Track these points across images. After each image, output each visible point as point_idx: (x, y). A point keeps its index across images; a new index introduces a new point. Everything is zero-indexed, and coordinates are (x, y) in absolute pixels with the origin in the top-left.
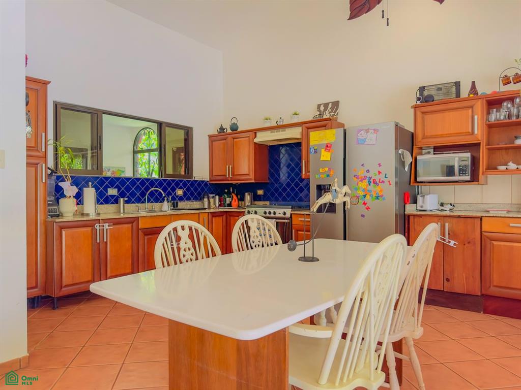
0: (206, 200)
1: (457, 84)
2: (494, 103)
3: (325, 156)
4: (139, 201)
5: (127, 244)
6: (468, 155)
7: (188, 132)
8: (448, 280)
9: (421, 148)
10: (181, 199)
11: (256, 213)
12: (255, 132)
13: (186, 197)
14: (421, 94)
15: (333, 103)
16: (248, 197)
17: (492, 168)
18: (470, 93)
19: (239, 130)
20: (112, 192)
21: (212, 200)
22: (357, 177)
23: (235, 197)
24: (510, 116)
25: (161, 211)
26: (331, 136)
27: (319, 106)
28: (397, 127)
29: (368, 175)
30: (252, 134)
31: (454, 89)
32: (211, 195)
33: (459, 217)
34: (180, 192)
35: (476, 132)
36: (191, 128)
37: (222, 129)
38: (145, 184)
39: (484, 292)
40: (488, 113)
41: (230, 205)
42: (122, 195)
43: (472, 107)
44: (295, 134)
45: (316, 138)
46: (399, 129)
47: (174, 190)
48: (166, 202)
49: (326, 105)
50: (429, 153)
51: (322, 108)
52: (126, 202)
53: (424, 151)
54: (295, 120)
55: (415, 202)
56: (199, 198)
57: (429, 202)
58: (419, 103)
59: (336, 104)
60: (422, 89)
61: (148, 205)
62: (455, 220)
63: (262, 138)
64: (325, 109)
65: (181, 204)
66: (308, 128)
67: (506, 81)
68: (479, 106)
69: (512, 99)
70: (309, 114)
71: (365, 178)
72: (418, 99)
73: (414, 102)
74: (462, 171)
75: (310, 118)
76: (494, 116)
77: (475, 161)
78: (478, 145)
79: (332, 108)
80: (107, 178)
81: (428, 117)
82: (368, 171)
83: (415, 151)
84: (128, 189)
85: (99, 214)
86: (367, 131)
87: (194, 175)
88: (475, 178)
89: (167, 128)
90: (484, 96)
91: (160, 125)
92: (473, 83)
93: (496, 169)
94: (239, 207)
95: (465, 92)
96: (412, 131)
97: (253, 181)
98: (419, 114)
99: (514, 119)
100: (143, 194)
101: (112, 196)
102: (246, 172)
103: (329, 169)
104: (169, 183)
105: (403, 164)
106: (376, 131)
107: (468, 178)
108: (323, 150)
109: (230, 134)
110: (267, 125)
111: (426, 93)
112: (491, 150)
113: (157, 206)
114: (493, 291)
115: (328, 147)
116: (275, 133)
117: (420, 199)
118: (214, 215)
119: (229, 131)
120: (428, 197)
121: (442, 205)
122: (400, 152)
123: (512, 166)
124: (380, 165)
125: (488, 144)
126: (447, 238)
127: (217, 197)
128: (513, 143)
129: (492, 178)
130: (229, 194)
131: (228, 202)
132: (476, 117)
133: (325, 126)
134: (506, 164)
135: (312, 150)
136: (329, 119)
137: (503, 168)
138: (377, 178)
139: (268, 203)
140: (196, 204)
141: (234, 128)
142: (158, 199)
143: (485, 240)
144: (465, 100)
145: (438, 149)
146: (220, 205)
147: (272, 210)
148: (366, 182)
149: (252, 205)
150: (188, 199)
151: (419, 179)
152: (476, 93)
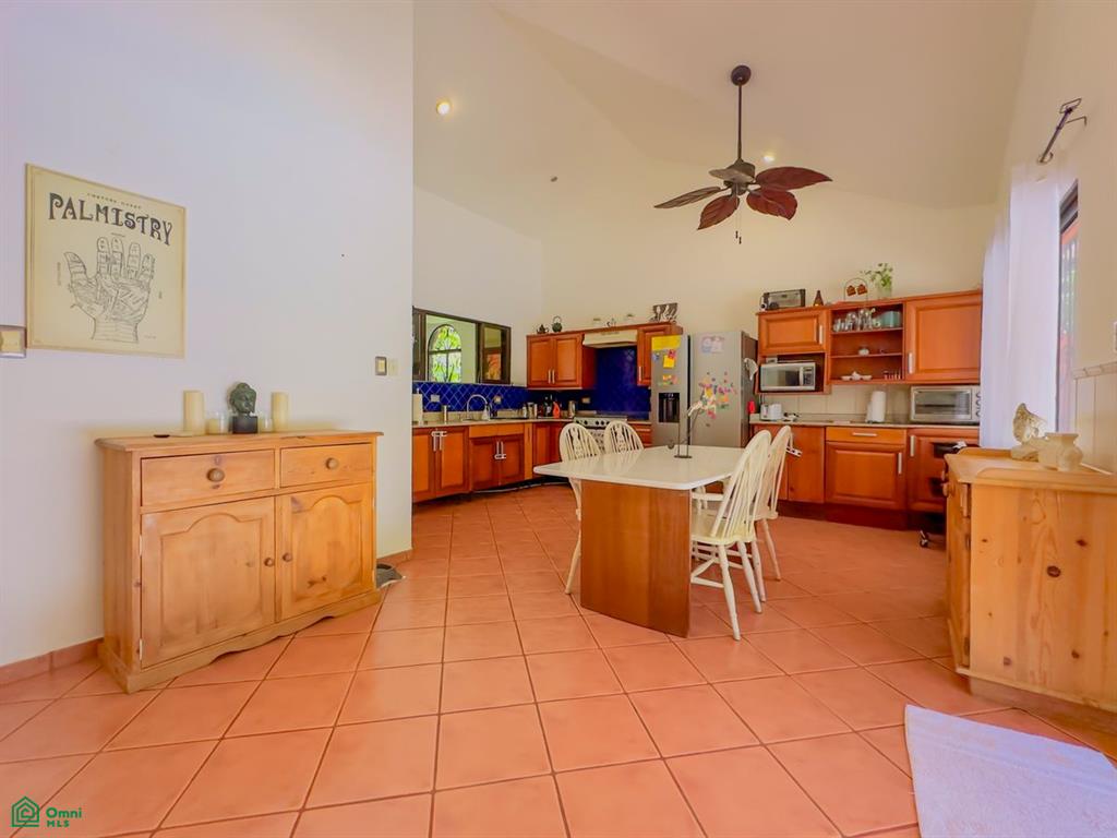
0: (524, 408)
1: (803, 292)
2: (839, 313)
3: (668, 363)
4: (459, 409)
5: (459, 455)
6: (813, 365)
7: (505, 333)
8: (792, 489)
9: (765, 357)
10: (498, 407)
11: (578, 422)
12: (583, 333)
13: (504, 405)
14: (766, 301)
15: (670, 305)
16: (572, 406)
17: (836, 377)
18: (815, 303)
19: (563, 331)
20: (435, 398)
21: (530, 409)
22: (702, 385)
23: (556, 405)
24: (854, 327)
25: (481, 420)
26: (674, 342)
27: (655, 307)
28: (744, 335)
29: (714, 384)
30: (579, 336)
31: (799, 296)
32: (530, 404)
33: (803, 426)
34: (498, 400)
35: (821, 342)
36: (510, 328)
37: (542, 329)
38: (466, 389)
39: (828, 500)
40: (833, 323)
41: (551, 414)
42: (444, 402)
43: (817, 317)
44: (630, 337)
45: (658, 343)
46: (745, 337)
47: (492, 397)
48: (485, 411)
49: (663, 307)
50: (773, 361)
51: (658, 310)
52: (449, 410)
53: (768, 359)
54: (629, 323)
55: (758, 411)
56: (518, 406)
57: (773, 412)
58: (763, 310)
59: (674, 307)
60: (766, 296)
61: (468, 413)
62: (800, 429)
63: (589, 340)
64: (662, 311)
65: (500, 413)
66: (645, 331)
67: (851, 291)
68: (824, 316)
69: (856, 310)
70: (645, 316)
71: (711, 386)
72: (763, 306)
73: (759, 309)
74: (806, 381)
75: (646, 321)
76: (838, 326)
77: (819, 371)
78: (823, 355)
79: (670, 310)
80: (430, 384)
81: (772, 325)
82: (714, 380)
83: (759, 359)
84: (449, 395)
85: (426, 422)
86: (713, 339)
87: (512, 380)
88: (819, 388)
89: (486, 329)
90: (830, 306)
91: (479, 324)
92: (819, 292)
93: (840, 379)
94: (561, 417)
95: (810, 301)
96: (757, 339)
97: (580, 388)
98: (764, 322)
99: (858, 330)
100: (463, 402)
101: (435, 403)
102: (572, 378)
103: (673, 377)
104: (488, 389)
105: (748, 372)
106: (721, 339)
107: (813, 388)
108: (666, 357)
109: (552, 335)
110: (597, 326)
111: (770, 300)
112: (835, 361)
113: (476, 414)
114: (837, 499)
115: (671, 354)
116: (607, 336)
117: (763, 408)
118: (538, 425)
119: (551, 331)
120: (772, 407)
121: (786, 415)
122: (745, 360)
123: (856, 376)
124: (726, 374)
125: (832, 354)
126: (792, 449)
127: (536, 406)
128: (857, 353)
129: (836, 388)
130: (550, 402)
131: (548, 412)
132: (821, 328)
133: (663, 330)
134: (850, 374)
135: (654, 356)
136: (667, 323)
137: (847, 378)
138: (723, 386)
139: (595, 412)
140: (514, 413)
141: (557, 328)
142: (478, 406)
143: (830, 450)
144: (810, 309)
145: (782, 358)
146: (538, 414)
147: (600, 420)
148: (712, 390)
149: (577, 414)
150: (506, 408)
151: (763, 388)
152: (822, 303)
